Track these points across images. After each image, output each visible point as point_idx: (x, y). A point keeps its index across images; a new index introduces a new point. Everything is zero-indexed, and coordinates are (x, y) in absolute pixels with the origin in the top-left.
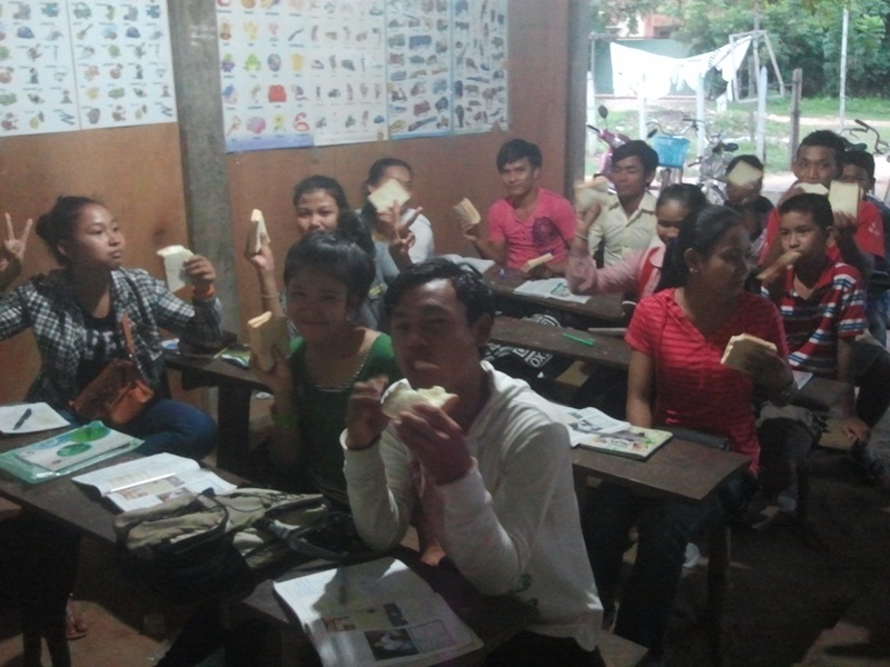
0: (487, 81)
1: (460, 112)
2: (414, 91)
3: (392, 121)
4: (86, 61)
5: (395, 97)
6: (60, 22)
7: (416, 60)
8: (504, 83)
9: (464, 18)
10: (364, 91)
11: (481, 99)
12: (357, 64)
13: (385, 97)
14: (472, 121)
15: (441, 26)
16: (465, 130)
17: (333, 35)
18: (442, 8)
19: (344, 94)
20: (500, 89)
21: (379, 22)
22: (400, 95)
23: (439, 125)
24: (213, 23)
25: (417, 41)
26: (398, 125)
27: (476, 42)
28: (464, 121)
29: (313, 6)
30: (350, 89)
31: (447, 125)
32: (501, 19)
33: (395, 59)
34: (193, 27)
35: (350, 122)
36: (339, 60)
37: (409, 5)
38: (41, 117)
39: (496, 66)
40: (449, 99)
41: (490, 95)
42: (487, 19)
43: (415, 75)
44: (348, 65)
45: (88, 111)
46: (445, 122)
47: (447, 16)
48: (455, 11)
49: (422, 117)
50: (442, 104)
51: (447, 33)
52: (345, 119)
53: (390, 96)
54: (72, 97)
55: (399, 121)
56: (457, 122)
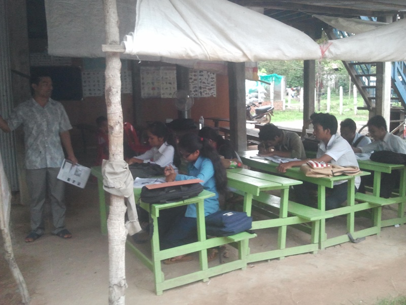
0: (209, 86)
8: (215, 87)
9: (201, 74)
16: (202, 96)
27: (205, 78)
31: (197, 95)
39: (212, 83)
40: (197, 90)
41: (210, 89)
48: (199, 72)
56: (200, 94)
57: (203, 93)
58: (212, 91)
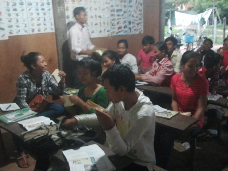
0: (138, 21)
1: (130, 29)
2: (118, 23)
3: (112, 31)
4: (31, 17)
5: (113, 25)
6: (24, 7)
7: (118, 15)
8: (142, 21)
9: (131, 4)
10: (104, 23)
11: (136, 25)
12: (102, 16)
13: (110, 25)
14: (133, 31)
15: (125, 6)
16: (131, 33)
17: (96, 9)
18: (125, 2)
19: (99, 25)
20: (141, 23)
21: (108, 6)
22: (114, 24)
23: (124, 32)
24: (64, 6)
25: (118, 11)
26: (113, 32)
27: (134, 11)
29: (90, 2)
30: (100, 23)
32: (141, 4)
33: (112, 15)
34: (58, 7)
35: (100, 32)
36: (97, 16)
37: (116, 1)
38: (19, 31)
39: (140, 17)
40: (127, 25)
41: (138, 24)
42: (137, 4)
43: (118, 19)
44: (100, 17)
45: (31, 29)
46: (126, 31)
47: (126, 4)
48: (129, 2)
49: (120, 30)
50: (125, 27)
51: (127, 8)
52: (99, 31)
53: (111, 25)
54: (27, 25)
55: (114, 31)
56: (129, 31)
57: (132, 30)
58: (140, 27)
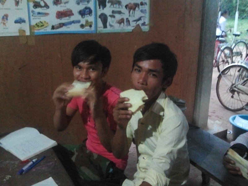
2: (56, 2)
3: (34, 23)
5: (37, 6)
11: (124, 10)
13: (25, 5)
14: (115, 24)
16: (109, 29)
22: (42, 4)
23: (82, 26)
26: (40, 25)
28: (108, 24)
31: (91, 26)
40: (93, 8)
46: (89, 24)
49: (65, 20)
50: (86, 12)
53: (32, 5)
55: (41, 22)
56: (100, 24)
57: (109, 20)
58: (138, 14)
